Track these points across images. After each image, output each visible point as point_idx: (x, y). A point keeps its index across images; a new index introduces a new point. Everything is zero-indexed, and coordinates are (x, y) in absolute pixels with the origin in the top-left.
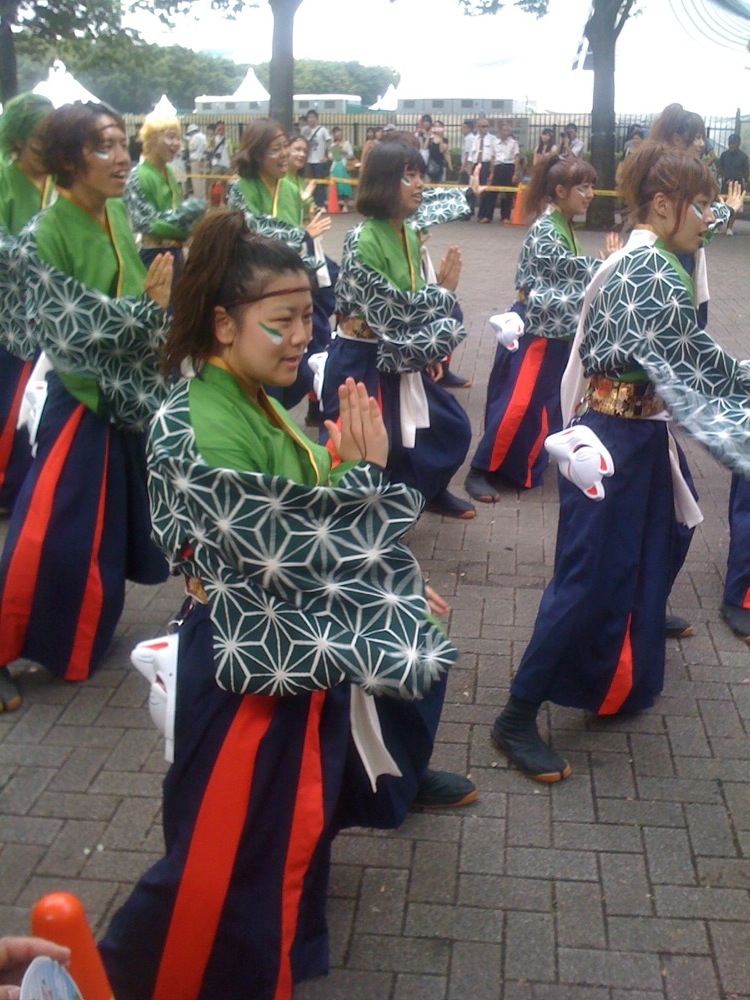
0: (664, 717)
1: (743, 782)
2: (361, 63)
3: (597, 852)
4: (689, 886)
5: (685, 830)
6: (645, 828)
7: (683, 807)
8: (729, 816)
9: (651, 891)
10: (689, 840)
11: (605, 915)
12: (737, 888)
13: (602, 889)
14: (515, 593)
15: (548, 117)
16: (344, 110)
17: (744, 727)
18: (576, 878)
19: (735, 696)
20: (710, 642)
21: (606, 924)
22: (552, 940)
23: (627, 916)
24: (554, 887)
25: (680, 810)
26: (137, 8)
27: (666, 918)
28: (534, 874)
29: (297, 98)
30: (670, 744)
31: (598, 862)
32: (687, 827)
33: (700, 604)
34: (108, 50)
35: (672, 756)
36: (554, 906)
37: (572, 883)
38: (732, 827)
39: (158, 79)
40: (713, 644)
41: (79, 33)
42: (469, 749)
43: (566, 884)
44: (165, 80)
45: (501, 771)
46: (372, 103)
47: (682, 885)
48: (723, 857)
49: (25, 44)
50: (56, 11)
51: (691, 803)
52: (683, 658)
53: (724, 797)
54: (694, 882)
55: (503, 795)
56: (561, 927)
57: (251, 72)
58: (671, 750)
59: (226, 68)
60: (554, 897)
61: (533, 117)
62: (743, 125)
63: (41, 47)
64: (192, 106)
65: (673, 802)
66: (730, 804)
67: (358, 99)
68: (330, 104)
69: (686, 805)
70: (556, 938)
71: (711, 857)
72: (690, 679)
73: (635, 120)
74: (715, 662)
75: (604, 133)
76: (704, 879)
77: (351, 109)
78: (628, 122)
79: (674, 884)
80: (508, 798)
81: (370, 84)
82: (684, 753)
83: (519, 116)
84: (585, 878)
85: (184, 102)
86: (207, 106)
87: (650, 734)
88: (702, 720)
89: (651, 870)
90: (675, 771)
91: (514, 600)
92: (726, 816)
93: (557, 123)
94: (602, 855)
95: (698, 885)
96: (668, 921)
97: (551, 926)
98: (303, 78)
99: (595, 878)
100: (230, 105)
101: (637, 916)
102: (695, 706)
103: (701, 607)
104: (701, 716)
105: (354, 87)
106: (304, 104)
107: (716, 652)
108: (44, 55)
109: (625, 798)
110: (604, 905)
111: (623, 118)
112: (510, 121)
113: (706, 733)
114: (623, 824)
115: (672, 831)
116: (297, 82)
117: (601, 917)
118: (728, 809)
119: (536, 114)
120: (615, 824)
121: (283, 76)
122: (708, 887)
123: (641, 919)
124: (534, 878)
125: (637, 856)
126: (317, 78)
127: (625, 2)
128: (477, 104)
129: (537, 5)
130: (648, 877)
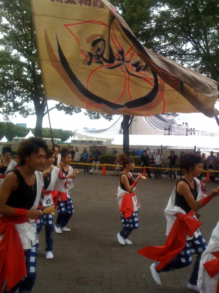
2: (63, 130)
15: (112, 146)
16: (56, 142)
39: (3, 131)
44: (5, 132)
46: (65, 141)
57: (31, 131)
59: (24, 130)
61: (108, 146)
62: (163, 149)
64: (12, 139)
67: (61, 140)
73: (135, 147)
75: (126, 151)
77: (58, 142)
78: (133, 148)
81: (65, 135)
83: (104, 146)
85: (10, 138)
86: (17, 140)
93: (115, 148)
105: (60, 136)
112: (102, 147)
121: (39, 132)
127: (131, 118)
128: (93, 142)
129: (109, 117)
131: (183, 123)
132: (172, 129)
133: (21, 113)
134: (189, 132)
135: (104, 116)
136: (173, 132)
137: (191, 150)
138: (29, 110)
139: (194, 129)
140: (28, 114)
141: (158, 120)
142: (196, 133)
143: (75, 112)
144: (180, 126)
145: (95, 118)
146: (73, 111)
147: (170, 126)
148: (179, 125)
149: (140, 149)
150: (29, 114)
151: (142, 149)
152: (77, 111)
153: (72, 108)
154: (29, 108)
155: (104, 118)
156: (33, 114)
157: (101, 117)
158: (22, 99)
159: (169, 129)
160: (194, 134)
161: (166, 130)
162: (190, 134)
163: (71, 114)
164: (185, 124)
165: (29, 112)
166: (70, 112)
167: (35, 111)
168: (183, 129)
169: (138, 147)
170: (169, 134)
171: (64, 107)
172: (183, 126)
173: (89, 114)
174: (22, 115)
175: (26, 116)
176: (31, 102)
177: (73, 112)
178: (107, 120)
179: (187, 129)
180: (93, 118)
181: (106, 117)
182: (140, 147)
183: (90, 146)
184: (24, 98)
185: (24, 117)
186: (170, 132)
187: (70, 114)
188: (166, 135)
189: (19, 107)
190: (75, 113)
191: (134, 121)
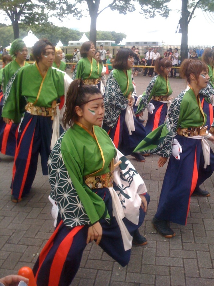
0: (203, 219)
2: (115, 32)
3: (183, 258)
4: (210, 269)
5: (209, 252)
6: (197, 252)
7: (208, 245)
9: (199, 270)
10: (210, 255)
11: (185, 277)
13: (184, 269)
14: (159, 183)
15: (168, 47)
16: (111, 45)
18: (177, 266)
21: (185, 279)
22: (170, 284)
23: (192, 277)
24: (170, 268)
26: (53, 16)
27: (204, 278)
28: (164, 265)
29: (97, 41)
30: (205, 227)
31: (183, 261)
32: (209, 251)
34: (44, 28)
35: (205, 230)
36: (170, 274)
37: (175, 268)
39: (59, 36)
41: (37, 23)
42: (145, 228)
43: (173, 268)
44: (60, 36)
45: (155, 235)
46: (118, 43)
47: (208, 268)
49: (22, 26)
50: (30, 17)
51: (211, 244)
54: (212, 268)
55: (155, 241)
56: (172, 280)
57: (84, 34)
58: (205, 228)
59: (77, 33)
60: (170, 271)
61: (164, 47)
63: (26, 27)
64: (68, 44)
65: (206, 244)
67: (114, 42)
68: (107, 43)
69: (209, 245)
70: (171, 283)
72: (211, 208)
75: (184, 51)
77: (112, 45)
79: (206, 268)
80: (157, 242)
81: (118, 38)
82: (209, 229)
83: (160, 47)
84: (179, 266)
85: (65, 42)
86: (72, 44)
87: (199, 224)
89: (199, 264)
90: (206, 235)
91: (159, 184)
94: (184, 259)
96: (204, 279)
97: (169, 280)
98: (99, 36)
99: (182, 266)
100: (78, 44)
101: (195, 277)
102: (212, 216)
105: (114, 38)
106: (99, 43)
108: (26, 29)
109: (191, 243)
110: (185, 274)
111: (190, 46)
112: (157, 48)
114: (190, 250)
115: (205, 252)
116: (97, 37)
117: (184, 277)
119: (165, 46)
120: (188, 250)
121: (93, 35)
123: (196, 278)
124: (164, 266)
125: (195, 260)
126: (103, 36)
127: (191, 14)
128: (148, 43)
129: (166, 15)
130: (198, 266)
135: (160, 14)
145: (150, 17)
146: (126, 9)
149: (199, 48)
150: (82, 15)
151: (200, 48)
152: (130, 10)
153: (125, 6)
155: (160, 16)
157: (156, 15)
163: (125, 14)
169: (196, 47)
171: (118, 6)
173: (144, 13)
174: (76, 18)
175: (79, 18)
176: (84, 2)
180: (148, 17)
181: (163, 15)
182: (199, 46)
183: (145, 48)
187: (123, 13)
189: (73, 9)
190: (129, 12)
191: (193, 17)
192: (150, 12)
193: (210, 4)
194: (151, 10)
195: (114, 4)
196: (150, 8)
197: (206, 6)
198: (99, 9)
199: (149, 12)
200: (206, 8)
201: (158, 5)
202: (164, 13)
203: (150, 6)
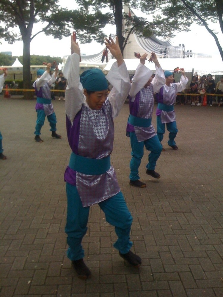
0: (143, 236)
1: (165, 252)
4: (152, 281)
5: (149, 266)
7: (149, 260)
8: (162, 261)
9: (141, 284)
10: (151, 269)
11: (129, 291)
12: (165, 281)
15: (105, 72)
17: (165, 237)
19: (162, 228)
20: (155, 214)
25: (148, 261)
27: (145, 290)
29: (31, 66)
30: (145, 243)
31: (126, 277)
32: (150, 265)
33: (152, 204)
35: (146, 246)
38: (163, 264)
40: (156, 215)
42: (88, 250)
45: (98, 255)
48: (161, 273)
51: (151, 259)
52: (148, 219)
53: (160, 256)
55: (98, 261)
57: (17, 59)
58: (145, 244)
59: (9, 58)
60: (114, 288)
65: (147, 259)
66: (162, 258)
71: (157, 273)
72: (150, 225)
74: (157, 220)
76: (155, 279)
79: (147, 281)
80: (100, 262)
84: (122, 282)
87: (139, 241)
88: (154, 236)
90: (146, 250)
92: (161, 261)
95: (154, 281)
98: (33, 61)
99: (125, 281)
100: (11, 69)
101: (137, 291)
102: (151, 232)
103: (152, 205)
104: (153, 234)
106: (34, 68)
107: (157, 217)
110: (128, 289)
113: (155, 239)
116: (31, 62)
118: (161, 259)
121: (27, 59)
122: (157, 281)
123: (138, 291)
124: (108, 283)
126: (37, 61)
127: (125, 40)
128: (85, 68)
129: (101, 40)
130: (140, 280)
131: (180, 45)
132: (168, 52)
133: (6, 40)
134: (185, 55)
135: (95, 39)
136: (169, 54)
137: (188, 73)
138: (15, 36)
139: (191, 51)
140: (13, 40)
141: (153, 43)
142: (193, 55)
143: (64, 35)
144: (177, 49)
145: (86, 42)
147: (166, 49)
148: (176, 47)
150: (15, 39)
152: (66, 34)
153: (60, 31)
154: (15, 33)
155: (95, 41)
156: (19, 40)
157: (92, 40)
158: (6, 24)
159: (165, 52)
160: (191, 56)
161: (161, 53)
162: (187, 56)
163: (61, 38)
164: (182, 46)
165: (15, 38)
166: (59, 36)
167: (21, 36)
168: (180, 51)
169: (132, 72)
170: (164, 57)
171: (52, 30)
172: (180, 48)
173: (80, 38)
174: (7, 42)
175: (12, 42)
176: (16, 27)
177: (63, 36)
178: (99, 43)
179: (183, 51)
180: (84, 42)
181: (98, 40)
184: (9, 23)
185: (10, 43)
186: (166, 56)
188: (161, 58)
189: (4, 33)
190: (65, 37)
191: (128, 43)
192: (86, 37)
193: (144, 31)
194: (86, 35)
195: (49, 29)
196: (85, 33)
197: (140, 32)
198: (32, 34)
199: (84, 37)
200: (141, 34)
201: (93, 31)
202: (99, 39)
203: (85, 31)
